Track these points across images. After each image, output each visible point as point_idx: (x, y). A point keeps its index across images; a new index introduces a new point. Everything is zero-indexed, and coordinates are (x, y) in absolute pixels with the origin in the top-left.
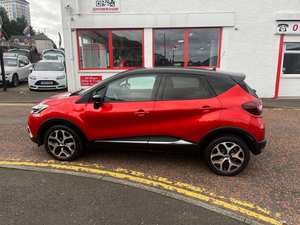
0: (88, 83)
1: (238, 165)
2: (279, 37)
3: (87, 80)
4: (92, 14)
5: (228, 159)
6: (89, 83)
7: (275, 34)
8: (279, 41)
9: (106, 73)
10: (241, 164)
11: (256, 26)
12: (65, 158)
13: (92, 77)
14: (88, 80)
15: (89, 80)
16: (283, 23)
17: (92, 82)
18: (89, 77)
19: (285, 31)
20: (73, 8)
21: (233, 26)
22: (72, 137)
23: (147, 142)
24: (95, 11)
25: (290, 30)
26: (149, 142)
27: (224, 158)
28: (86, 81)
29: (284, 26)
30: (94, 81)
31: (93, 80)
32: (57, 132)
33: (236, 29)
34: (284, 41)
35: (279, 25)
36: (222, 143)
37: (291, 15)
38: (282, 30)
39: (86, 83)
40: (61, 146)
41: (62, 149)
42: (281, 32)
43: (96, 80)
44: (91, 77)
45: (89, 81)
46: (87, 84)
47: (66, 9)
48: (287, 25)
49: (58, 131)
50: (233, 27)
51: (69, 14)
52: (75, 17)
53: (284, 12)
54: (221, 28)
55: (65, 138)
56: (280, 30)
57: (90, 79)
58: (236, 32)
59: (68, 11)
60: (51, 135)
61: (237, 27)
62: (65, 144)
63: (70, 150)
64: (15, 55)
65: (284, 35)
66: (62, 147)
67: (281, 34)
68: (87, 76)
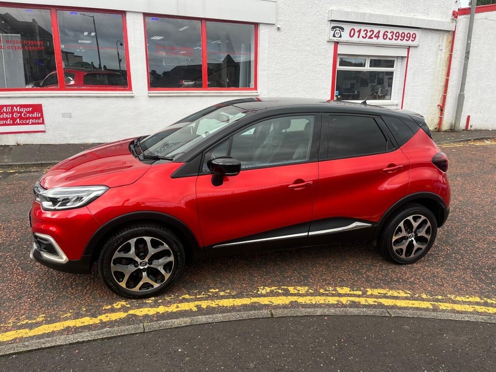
0: (11, 119)
1: (423, 245)
2: (332, 46)
3: (7, 113)
5: (413, 239)
6: (14, 119)
7: (328, 41)
8: (332, 51)
9: (52, 99)
10: (426, 243)
11: (304, 27)
12: (150, 292)
13: (18, 108)
14: (10, 113)
15: (12, 113)
16: (337, 25)
17: (21, 118)
18: (12, 106)
19: (340, 37)
21: (274, 24)
22: (167, 246)
23: (306, 234)
25: (345, 36)
26: (310, 233)
27: (407, 239)
28: (5, 115)
29: (339, 29)
30: (25, 115)
31: (21, 113)
32: (133, 241)
33: (279, 29)
34: (338, 52)
35: (333, 28)
36: (408, 218)
37: (347, 13)
38: (336, 36)
39: (6, 119)
40: (141, 268)
41: (144, 274)
42: (335, 39)
43: (29, 112)
44: (17, 106)
45: (12, 116)
46: (8, 122)
48: (342, 29)
49: (135, 239)
50: (273, 26)
53: (338, 8)
54: (256, 25)
55: (152, 251)
56: (334, 36)
57: (15, 112)
58: (278, 33)
60: (118, 251)
61: (280, 27)
62: (150, 264)
63: (163, 272)
65: (338, 43)
66: (144, 270)
67: (335, 42)
68: (6, 106)
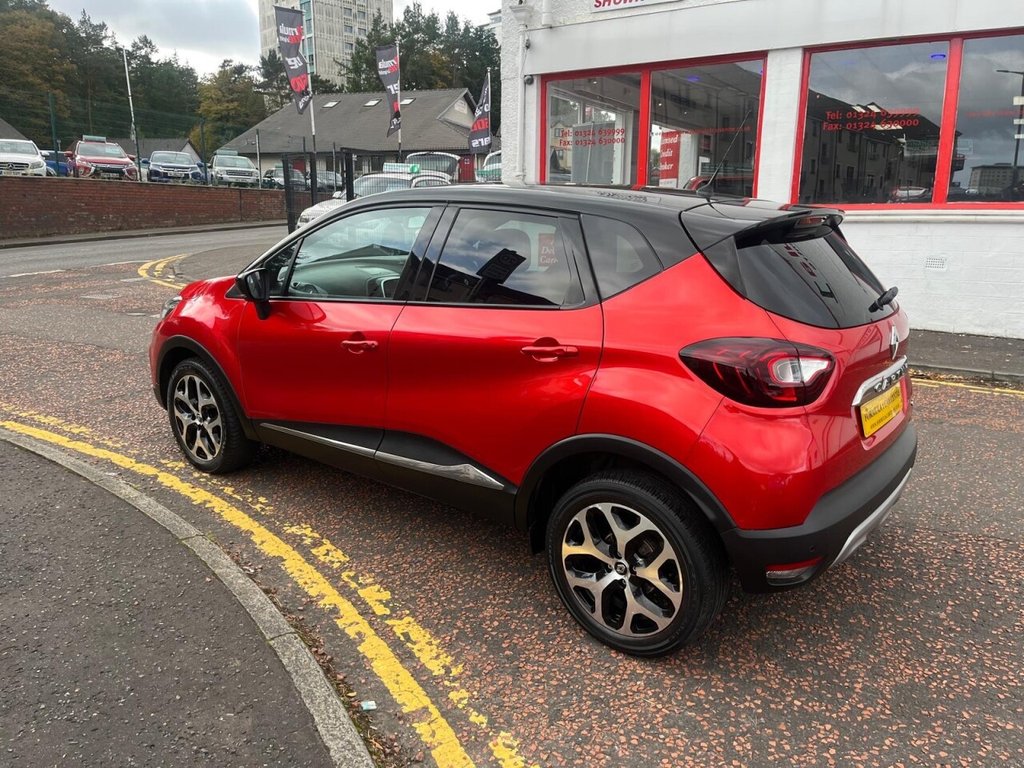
1: (660, 615)
4: (590, 19)
5: (626, 579)
10: (671, 615)
20: (536, 8)
22: (214, 401)
23: (373, 451)
24: (601, 8)
26: (378, 454)
27: (609, 571)
32: (186, 379)
36: (597, 506)
41: (198, 433)
47: (515, 12)
49: (188, 377)
51: (522, 28)
52: (538, 38)
55: (202, 400)
59: (518, 19)
60: (178, 388)
63: (213, 438)
64: (413, 168)
66: (199, 427)
